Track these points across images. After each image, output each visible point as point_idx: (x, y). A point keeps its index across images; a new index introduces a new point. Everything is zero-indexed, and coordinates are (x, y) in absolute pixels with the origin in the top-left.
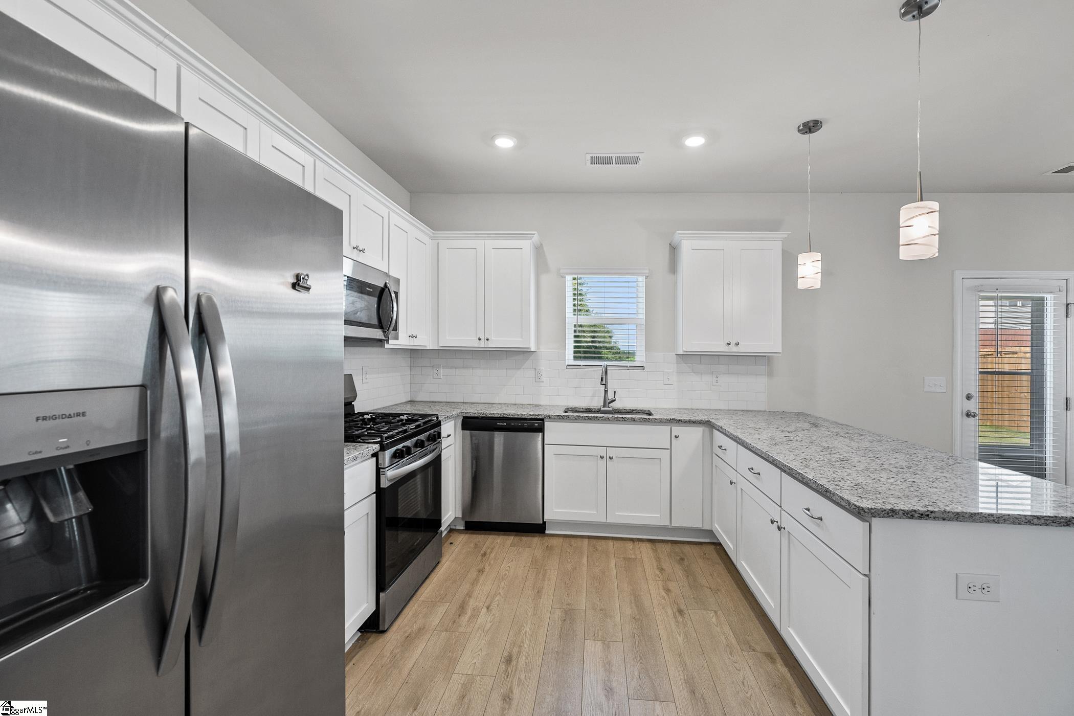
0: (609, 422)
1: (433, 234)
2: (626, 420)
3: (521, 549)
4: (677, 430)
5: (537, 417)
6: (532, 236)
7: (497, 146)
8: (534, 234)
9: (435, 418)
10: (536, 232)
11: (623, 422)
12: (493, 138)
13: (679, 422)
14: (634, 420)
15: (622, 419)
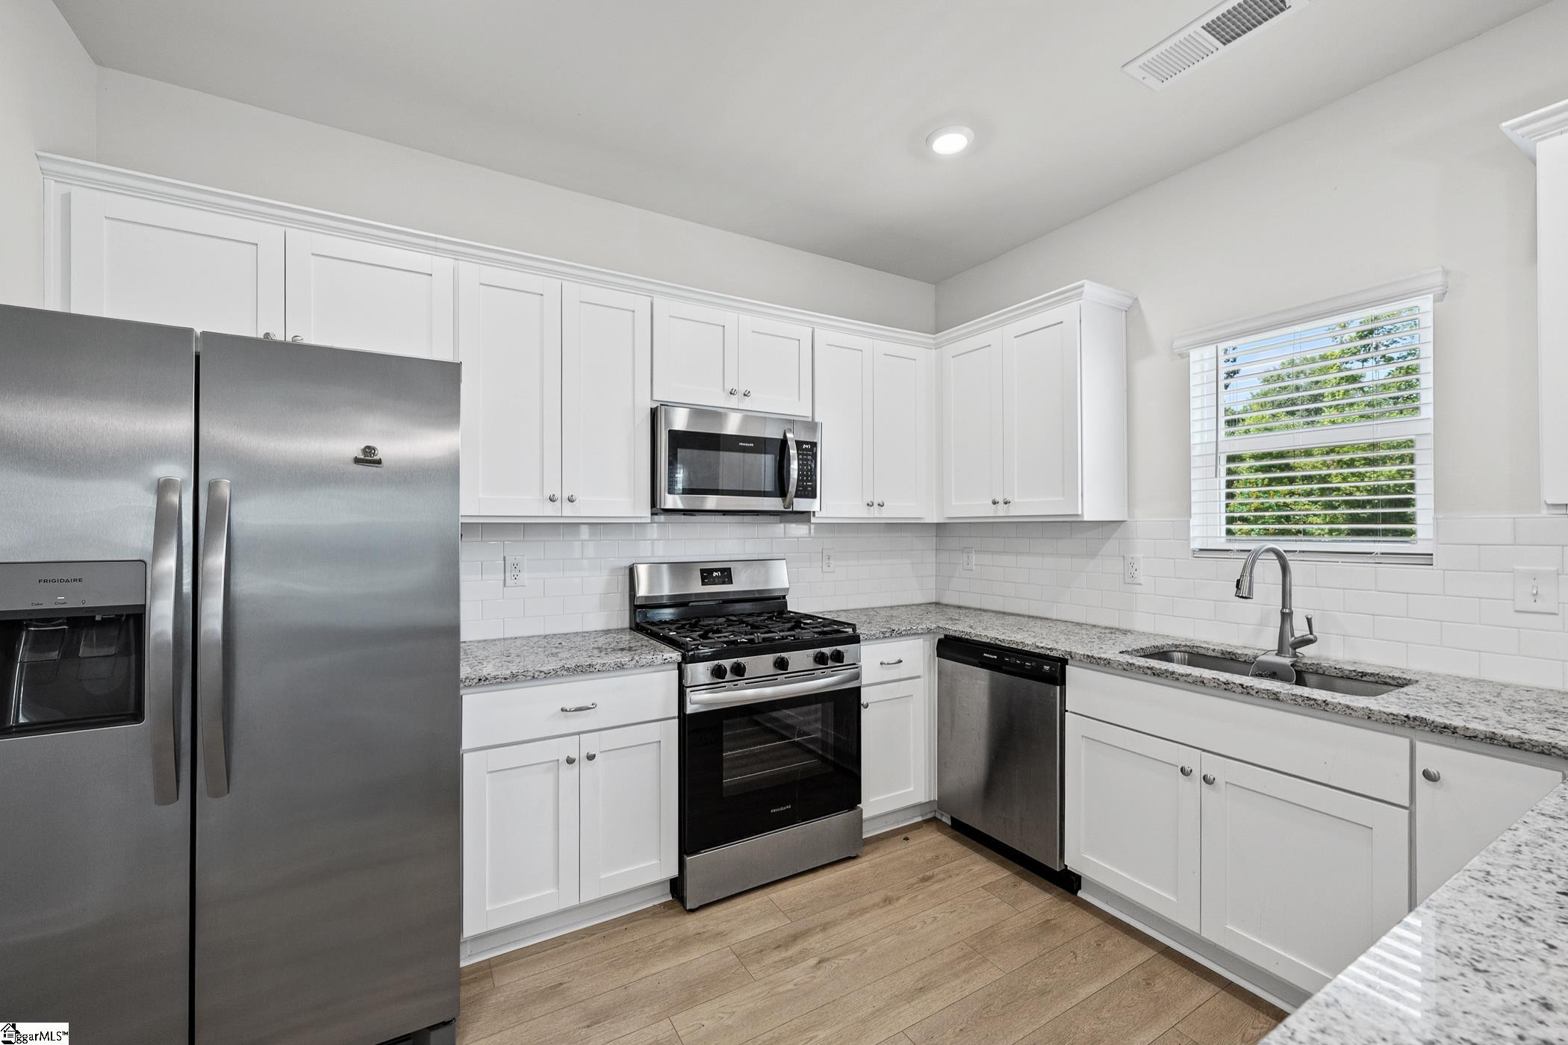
0: (1204, 689)
1: (934, 339)
2: (1252, 692)
3: (996, 900)
4: (1432, 754)
5: (1048, 652)
6: (1079, 290)
7: (934, 151)
8: (1083, 286)
9: (851, 630)
10: (1084, 281)
11: (1242, 697)
12: (928, 141)
13: (1444, 731)
14: (1276, 697)
15: (1240, 689)
